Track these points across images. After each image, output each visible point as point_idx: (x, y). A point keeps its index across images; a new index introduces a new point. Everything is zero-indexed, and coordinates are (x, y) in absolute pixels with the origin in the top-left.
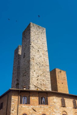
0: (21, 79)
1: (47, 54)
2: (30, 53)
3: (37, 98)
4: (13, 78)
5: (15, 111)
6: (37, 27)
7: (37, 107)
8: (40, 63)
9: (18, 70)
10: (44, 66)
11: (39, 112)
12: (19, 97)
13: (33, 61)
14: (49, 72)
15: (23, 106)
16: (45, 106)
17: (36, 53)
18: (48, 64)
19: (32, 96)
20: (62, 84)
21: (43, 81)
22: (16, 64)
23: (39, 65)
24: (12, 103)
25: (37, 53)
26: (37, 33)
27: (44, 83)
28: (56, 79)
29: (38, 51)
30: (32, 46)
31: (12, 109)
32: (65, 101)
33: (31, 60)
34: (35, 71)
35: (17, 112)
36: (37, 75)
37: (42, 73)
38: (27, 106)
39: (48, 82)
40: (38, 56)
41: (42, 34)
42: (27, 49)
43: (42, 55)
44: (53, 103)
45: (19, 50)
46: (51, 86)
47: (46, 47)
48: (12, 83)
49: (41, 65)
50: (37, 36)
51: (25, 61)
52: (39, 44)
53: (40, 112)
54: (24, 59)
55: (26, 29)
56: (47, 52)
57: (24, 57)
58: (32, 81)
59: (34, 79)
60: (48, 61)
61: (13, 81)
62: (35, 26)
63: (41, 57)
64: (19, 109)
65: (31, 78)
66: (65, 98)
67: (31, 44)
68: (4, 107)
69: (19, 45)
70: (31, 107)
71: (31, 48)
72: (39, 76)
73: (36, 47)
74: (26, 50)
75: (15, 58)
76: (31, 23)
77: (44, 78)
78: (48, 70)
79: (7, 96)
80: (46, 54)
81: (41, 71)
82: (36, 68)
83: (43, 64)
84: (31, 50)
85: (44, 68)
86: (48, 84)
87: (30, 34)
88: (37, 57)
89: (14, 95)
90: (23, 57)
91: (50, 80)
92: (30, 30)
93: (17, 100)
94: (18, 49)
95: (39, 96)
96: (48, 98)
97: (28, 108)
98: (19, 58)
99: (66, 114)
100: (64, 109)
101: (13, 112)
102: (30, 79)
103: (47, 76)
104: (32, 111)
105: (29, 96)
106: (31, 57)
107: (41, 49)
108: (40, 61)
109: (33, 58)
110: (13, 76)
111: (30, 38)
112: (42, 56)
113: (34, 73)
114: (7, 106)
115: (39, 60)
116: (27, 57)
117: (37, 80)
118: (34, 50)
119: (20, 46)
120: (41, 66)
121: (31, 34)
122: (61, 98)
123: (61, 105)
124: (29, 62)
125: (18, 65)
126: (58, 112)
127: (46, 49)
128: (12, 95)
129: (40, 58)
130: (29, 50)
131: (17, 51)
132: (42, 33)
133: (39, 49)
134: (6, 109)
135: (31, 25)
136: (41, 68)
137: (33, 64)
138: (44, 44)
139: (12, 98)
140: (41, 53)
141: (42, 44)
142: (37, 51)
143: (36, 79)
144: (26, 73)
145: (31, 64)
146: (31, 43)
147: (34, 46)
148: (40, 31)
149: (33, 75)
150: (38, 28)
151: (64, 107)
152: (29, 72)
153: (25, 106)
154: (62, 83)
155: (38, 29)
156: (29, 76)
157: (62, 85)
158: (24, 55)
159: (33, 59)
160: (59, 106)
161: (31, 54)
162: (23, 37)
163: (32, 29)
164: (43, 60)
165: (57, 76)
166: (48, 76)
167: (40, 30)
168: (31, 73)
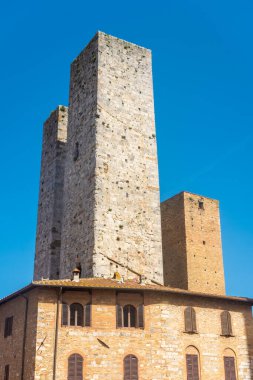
0: (67, 232)
1: (153, 146)
2: (94, 147)
3: (113, 308)
4: (40, 222)
5: (48, 345)
6: (121, 48)
7: (112, 334)
8: (128, 182)
9: (56, 198)
10: (141, 190)
11: (116, 349)
12: (61, 305)
13: (104, 175)
14: (159, 213)
15: (71, 333)
16: (136, 333)
17: (115, 147)
18: (155, 183)
19: (98, 303)
20: (201, 245)
21: (137, 242)
22: (50, 172)
23: (125, 190)
24: (40, 324)
25: (120, 147)
26: (119, 73)
27: (141, 250)
28: (183, 229)
29: (124, 137)
30: (103, 124)
31: (39, 341)
32: (198, 316)
33: (97, 171)
34: (110, 210)
35: (53, 349)
36: (119, 223)
37: (133, 215)
38: (82, 333)
39: (152, 244)
40: (123, 157)
41: (139, 74)
42: (85, 130)
43: (137, 153)
44: (159, 324)
45: (60, 123)
46: (161, 259)
47: (152, 124)
48: (37, 239)
49: (133, 188)
50: (122, 82)
51: (78, 174)
52: (129, 113)
53: (120, 350)
54: (77, 163)
55: (81, 54)
56: (153, 142)
57: (75, 159)
58: (101, 244)
59: (106, 236)
60: (156, 173)
61: (39, 233)
62: (113, 44)
63: (132, 159)
64: (59, 341)
65: (96, 233)
66: (195, 308)
67: (98, 117)
68: (17, 330)
69: (60, 106)
70: (95, 334)
71: (100, 128)
72: (125, 227)
73: (116, 126)
74: (83, 134)
75: (45, 153)
76: (102, 35)
77: (139, 234)
78: (155, 203)
79: (24, 301)
80: (150, 148)
81: (132, 209)
82: (114, 199)
83: (138, 184)
84: (99, 138)
85: (141, 198)
86: (152, 251)
87: (95, 75)
88: (118, 160)
89: (46, 301)
90: (72, 157)
91: (159, 237)
92: (95, 61)
93: (54, 314)
94: (57, 121)
95: (117, 304)
96: (146, 308)
97: (85, 339)
98: (58, 154)
99: (196, 353)
100: (193, 339)
101: (42, 348)
102: (93, 238)
103: (149, 223)
104: (96, 346)
105: (90, 304)
106: (99, 160)
107: (133, 131)
108: (130, 174)
109: (105, 164)
110: (40, 216)
111: (94, 92)
112: (136, 157)
113: (109, 215)
114: (25, 331)
115: (124, 171)
116: (86, 161)
117: (118, 239)
118: (108, 135)
119: (63, 110)
120: (132, 193)
121: (99, 76)
122: (184, 308)
123: (183, 329)
124: (91, 177)
125: (57, 177)
126: (172, 349)
127: (150, 128)
128: (38, 300)
129: (129, 164)
130: (93, 137)
131: (51, 125)
132: (139, 70)
133: (128, 130)
134: (22, 339)
135: (101, 42)
136: (131, 197)
137: (105, 186)
138: (142, 113)
139: (39, 310)
140: (132, 146)
141: (137, 112)
142: (120, 139)
143: (115, 238)
144: (81, 216)
145: (97, 187)
146: (98, 113)
147: (109, 120)
148: (130, 63)
149: (103, 223)
150: (125, 51)
151: (192, 333)
152: (93, 212)
153: (75, 333)
154: (204, 243)
155: (125, 57)
156: (92, 228)
157: (204, 248)
158: (77, 151)
159: (106, 170)
160: (176, 332)
161: (98, 151)
162: (71, 82)
163: (102, 58)
164: (139, 170)
165: (187, 219)
166: (155, 223)
167: (133, 60)
168: (98, 216)
